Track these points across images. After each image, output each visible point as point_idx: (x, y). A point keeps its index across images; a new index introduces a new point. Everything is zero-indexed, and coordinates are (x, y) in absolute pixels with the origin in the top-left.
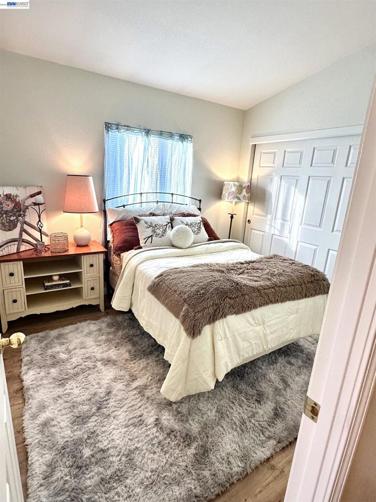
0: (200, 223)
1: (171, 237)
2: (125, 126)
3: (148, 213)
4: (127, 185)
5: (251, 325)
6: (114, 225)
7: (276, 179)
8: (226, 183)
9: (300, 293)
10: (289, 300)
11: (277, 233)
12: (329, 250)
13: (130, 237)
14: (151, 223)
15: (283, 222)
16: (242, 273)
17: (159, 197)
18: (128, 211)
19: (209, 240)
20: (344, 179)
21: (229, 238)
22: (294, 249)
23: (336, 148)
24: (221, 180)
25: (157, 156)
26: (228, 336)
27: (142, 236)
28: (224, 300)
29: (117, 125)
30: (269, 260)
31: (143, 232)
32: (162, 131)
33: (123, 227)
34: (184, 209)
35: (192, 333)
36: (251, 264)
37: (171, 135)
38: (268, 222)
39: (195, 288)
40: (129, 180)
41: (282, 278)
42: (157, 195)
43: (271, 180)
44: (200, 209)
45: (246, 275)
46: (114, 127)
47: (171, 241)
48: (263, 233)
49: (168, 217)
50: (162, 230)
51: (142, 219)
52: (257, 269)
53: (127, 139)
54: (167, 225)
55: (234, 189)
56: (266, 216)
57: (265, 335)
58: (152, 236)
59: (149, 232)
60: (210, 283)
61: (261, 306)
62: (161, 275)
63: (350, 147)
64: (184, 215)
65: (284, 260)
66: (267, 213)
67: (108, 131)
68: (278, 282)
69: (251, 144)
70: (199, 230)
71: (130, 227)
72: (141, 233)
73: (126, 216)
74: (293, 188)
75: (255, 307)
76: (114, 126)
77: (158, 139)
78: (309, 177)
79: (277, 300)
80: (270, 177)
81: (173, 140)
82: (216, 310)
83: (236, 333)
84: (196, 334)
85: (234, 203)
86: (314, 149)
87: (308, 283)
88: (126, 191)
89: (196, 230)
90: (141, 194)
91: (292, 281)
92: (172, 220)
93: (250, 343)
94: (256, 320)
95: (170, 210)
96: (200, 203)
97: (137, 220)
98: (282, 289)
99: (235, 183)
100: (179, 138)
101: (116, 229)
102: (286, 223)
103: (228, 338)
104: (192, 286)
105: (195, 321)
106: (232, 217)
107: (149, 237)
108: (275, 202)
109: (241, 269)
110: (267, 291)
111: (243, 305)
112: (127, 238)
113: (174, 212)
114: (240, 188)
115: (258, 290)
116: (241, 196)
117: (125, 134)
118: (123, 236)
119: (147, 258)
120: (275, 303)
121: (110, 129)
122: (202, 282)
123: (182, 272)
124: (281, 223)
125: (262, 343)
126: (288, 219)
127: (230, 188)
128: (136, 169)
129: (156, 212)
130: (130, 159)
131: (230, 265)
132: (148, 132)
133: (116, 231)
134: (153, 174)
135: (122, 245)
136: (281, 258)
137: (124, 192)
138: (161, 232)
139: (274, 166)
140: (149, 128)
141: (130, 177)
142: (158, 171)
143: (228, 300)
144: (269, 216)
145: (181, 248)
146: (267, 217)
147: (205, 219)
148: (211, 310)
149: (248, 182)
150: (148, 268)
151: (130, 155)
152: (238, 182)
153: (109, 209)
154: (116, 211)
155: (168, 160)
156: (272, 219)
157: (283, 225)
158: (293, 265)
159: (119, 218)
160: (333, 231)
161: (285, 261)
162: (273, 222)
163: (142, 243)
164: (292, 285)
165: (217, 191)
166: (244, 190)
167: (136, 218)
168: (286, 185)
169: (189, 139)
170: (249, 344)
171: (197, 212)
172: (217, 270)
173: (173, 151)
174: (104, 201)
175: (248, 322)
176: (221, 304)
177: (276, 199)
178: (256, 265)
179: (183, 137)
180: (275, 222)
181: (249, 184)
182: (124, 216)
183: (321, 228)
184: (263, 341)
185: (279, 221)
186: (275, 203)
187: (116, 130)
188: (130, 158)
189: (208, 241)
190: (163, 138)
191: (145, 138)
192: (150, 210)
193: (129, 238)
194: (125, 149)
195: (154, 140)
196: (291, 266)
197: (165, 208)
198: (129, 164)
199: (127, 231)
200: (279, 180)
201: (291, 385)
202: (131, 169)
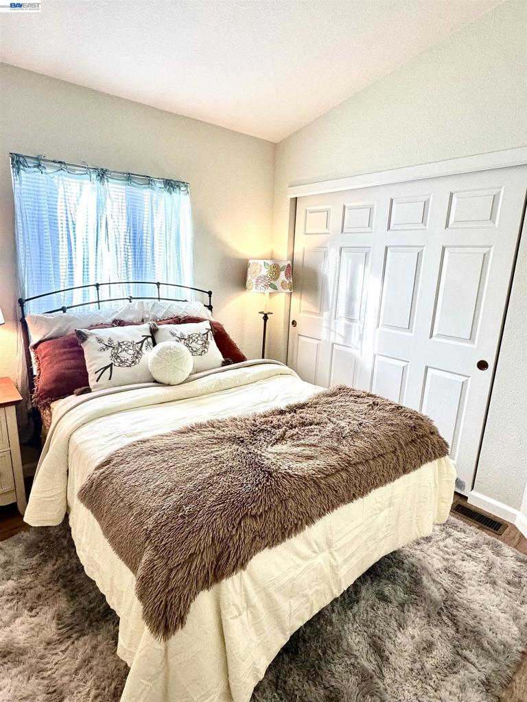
0: (207, 333)
1: (149, 365)
2: (54, 161)
3: (109, 320)
4: (68, 270)
5: (306, 558)
6: (41, 346)
7: (333, 253)
8: (251, 262)
9: (395, 468)
10: (376, 486)
11: (340, 341)
12: (427, 368)
13: (68, 369)
14: (110, 340)
15: (348, 323)
16: (282, 439)
17: (133, 290)
18: (68, 320)
19: (224, 364)
20: (444, 249)
21: (263, 358)
22: (369, 368)
23: (427, 198)
24: (244, 257)
25: (125, 218)
26: (256, 599)
27: (91, 366)
28: (240, 523)
29: (37, 159)
30: (331, 399)
31: (95, 358)
32: (129, 174)
33: (57, 351)
34: (181, 310)
35: (162, 625)
36: (299, 411)
37: (148, 181)
38: (325, 324)
39: (175, 497)
40: (71, 262)
41: (359, 443)
42: (129, 287)
43: (325, 254)
44: (210, 308)
45: (289, 443)
46: (31, 163)
47: (150, 373)
48: (317, 342)
49: (146, 326)
50: (132, 352)
51: (91, 334)
52: (311, 424)
53: (61, 186)
54: (142, 342)
55: (265, 272)
56: (320, 314)
57: (334, 569)
58: (111, 365)
59: (106, 358)
60: (209, 483)
61: (320, 515)
62: (108, 462)
63: (452, 195)
64: (179, 321)
65: (358, 397)
66: (321, 309)
67: (19, 169)
68: (352, 455)
69: (289, 197)
70: (205, 347)
71: (71, 349)
72: (90, 362)
73: (64, 329)
74: (361, 267)
75: (310, 520)
76: (32, 161)
77: (124, 187)
78: (387, 248)
79: (354, 495)
80: (322, 250)
81: (153, 189)
82: (222, 553)
83: (271, 590)
84: (171, 628)
85: (267, 294)
86: (392, 200)
87: (407, 444)
88: (67, 281)
89: (199, 347)
90: (97, 285)
91: (379, 448)
92: (153, 331)
93: (305, 596)
94: (313, 543)
95: (152, 313)
96: (210, 296)
97: (82, 337)
98: (361, 468)
99: (266, 261)
100: (163, 186)
101: (43, 355)
102: (354, 324)
103: (254, 607)
104: (168, 492)
105: (169, 592)
106: (266, 318)
107: (106, 368)
108: (333, 291)
109: (279, 427)
110: (332, 480)
111: (283, 526)
112: (63, 371)
113: (160, 315)
114: (276, 270)
115: (315, 482)
116: (278, 283)
117: (56, 176)
118: (56, 367)
119: (97, 414)
120: (351, 500)
121: (22, 167)
122: (190, 479)
123: (155, 451)
124: (346, 325)
125: (330, 586)
126: (356, 317)
127: (259, 270)
128: (85, 241)
129: (127, 318)
130: (70, 223)
131: (259, 420)
132: (102, 174)
133: (43, 358)
134: (119, 250)
135: (53, 386)
136: (351, 393)
137: (62, 284)
138: (129, 357)
139: (327, 232)
140: (105, 168)
141: (73, 256)
142: (128, 244)
143: (249, 521)
144: (326, 314)
145: (169, 385)
146: (322, 316)
147: (219, 324)
148: (208, 558)
149: (288, 260)
150: (90, 440)
151: (69, 216)
152: (271, 259)
153: (31, 317)
154: (46, 320)
155: (145, 225)
156: (330, 319)
157: (348, 328)
158: (376, 408)
159: (51, 333)
160: (431, 337)
161: (359, 400)
162: (333, 323)
163: (92, 380)
164: (379, 456)
165: (239, 277)
166: (283, 273)
167: (79, 334)
168: (350, 262)
169: (182, 189)
170: (303, 600)
171: (205, 313)
172: (229, 439)
173: (154, 208)
174: (21, 302)
175: (298, 554)
176: (231, 537)
177: (334, 285)
178: (308, 415)
179: (171, 184)
180: (335, 323)
181: (290, 262)
182: (60, 328)
183: (411, 332)
184: (331, 582)
185: (342, 322)
186: (333, 294)
187: (36, 169)
188: (70, 220)
189: (223, 366)
190: (134, 186)
191: (97, 184)
192: (113, 314)
193: (66, 371)
194: (59, 204)
195: (116, 189)
196: (372, 411)
197: (143, 308)
198: (68, 231)
199: (65, 357)
200: (338, 253)
201: (392, 658)
202: (73, 241)
